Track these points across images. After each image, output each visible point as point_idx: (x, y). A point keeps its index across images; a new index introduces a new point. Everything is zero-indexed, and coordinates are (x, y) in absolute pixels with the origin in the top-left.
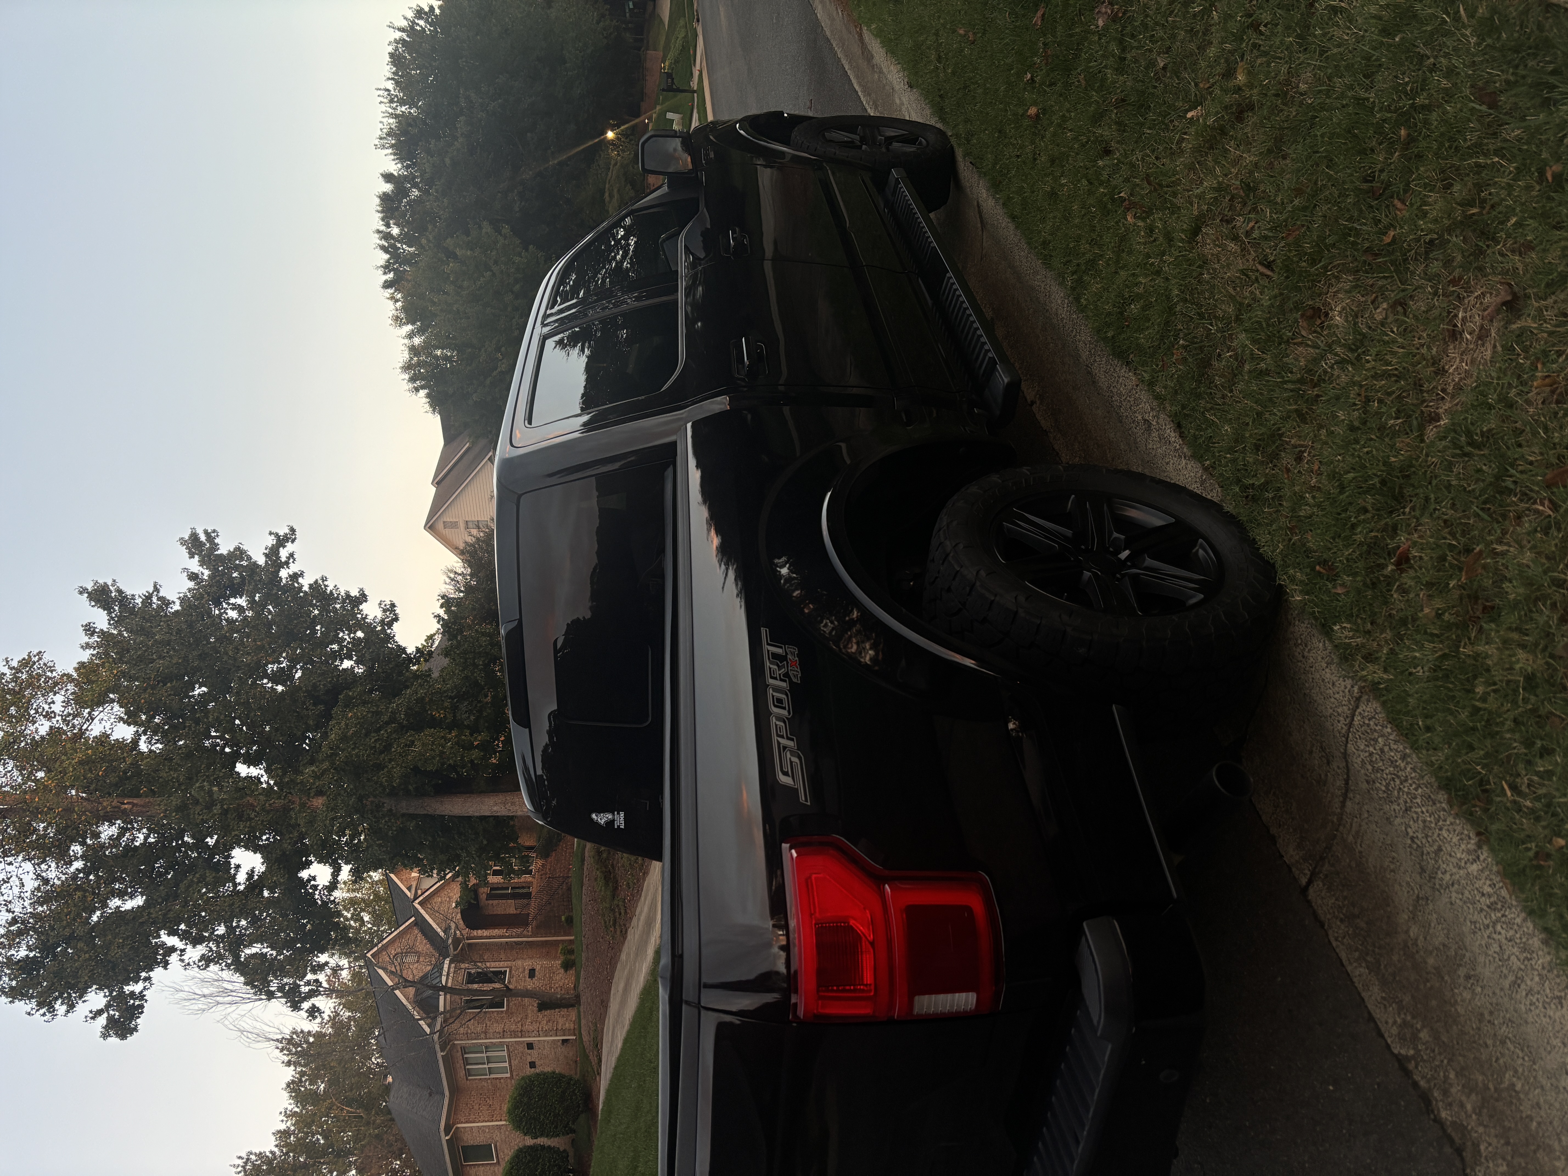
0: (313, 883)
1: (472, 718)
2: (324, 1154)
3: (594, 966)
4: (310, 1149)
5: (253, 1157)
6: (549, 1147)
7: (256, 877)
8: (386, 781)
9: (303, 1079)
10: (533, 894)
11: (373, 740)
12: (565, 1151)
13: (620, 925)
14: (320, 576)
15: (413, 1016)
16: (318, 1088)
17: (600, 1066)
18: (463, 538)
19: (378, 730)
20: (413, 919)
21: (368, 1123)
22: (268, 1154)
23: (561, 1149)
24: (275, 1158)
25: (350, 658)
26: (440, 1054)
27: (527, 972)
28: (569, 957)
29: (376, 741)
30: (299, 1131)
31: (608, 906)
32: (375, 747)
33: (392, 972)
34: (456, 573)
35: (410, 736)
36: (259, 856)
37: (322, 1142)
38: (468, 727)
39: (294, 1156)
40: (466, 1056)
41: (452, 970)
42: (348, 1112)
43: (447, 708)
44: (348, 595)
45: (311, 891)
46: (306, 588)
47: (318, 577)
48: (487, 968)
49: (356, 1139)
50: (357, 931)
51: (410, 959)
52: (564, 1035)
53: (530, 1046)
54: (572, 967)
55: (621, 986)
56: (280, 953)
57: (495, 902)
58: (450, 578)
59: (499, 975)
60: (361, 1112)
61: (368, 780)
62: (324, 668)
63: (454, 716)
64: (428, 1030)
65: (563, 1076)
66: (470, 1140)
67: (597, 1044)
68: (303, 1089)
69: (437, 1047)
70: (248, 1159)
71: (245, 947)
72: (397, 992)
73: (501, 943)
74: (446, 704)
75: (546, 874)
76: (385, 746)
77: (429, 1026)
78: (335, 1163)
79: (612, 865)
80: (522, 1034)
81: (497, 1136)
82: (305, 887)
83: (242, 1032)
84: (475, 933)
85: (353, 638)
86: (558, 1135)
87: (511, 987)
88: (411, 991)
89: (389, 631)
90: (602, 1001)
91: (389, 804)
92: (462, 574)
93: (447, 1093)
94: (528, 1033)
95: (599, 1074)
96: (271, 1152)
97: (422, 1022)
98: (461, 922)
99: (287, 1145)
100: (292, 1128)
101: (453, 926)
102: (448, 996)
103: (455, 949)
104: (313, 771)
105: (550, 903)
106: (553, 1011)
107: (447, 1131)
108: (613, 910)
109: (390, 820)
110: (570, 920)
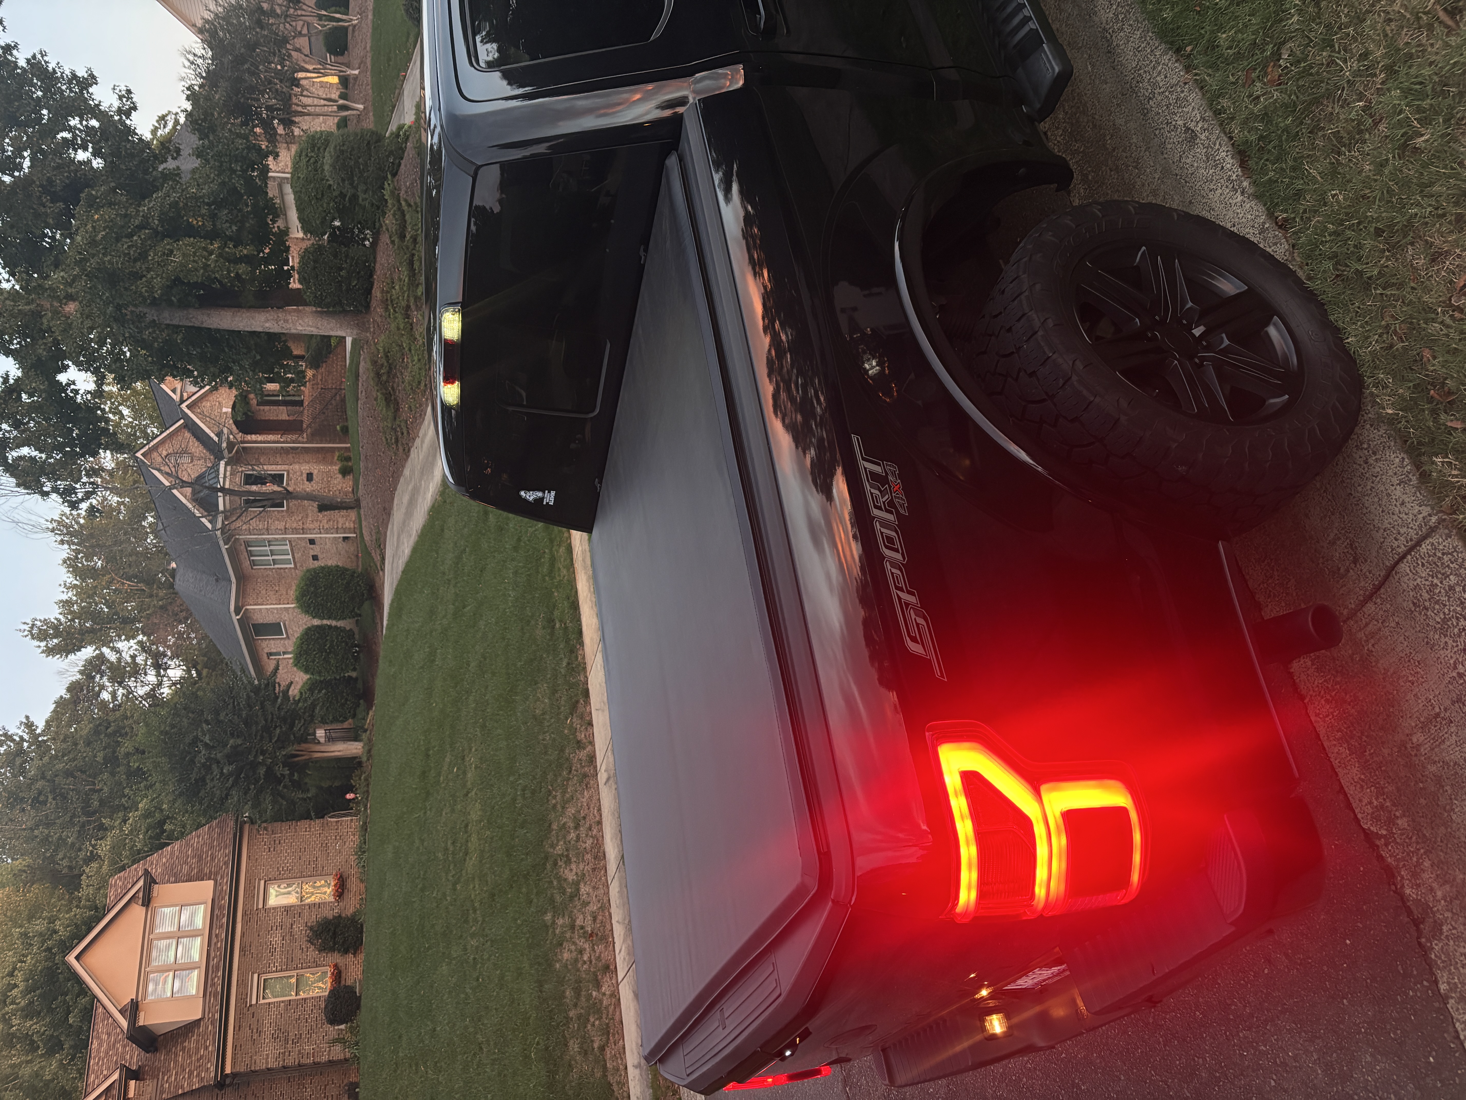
0: (72, 387)
1: (234, 228)
2: (111, 620)
3: (374, 476)
4: (96, 616)
5: (38, 623)
6: (336, 627)
7: (12, 381)
8: (146, 291)
9: (79, 556)
10: (306, 403)
11: (125, 246)
12: (351, 630)
13: (403, 444)
14: (38, 49)
15: (193, 514)
16: (96, 564)
17: (384, 564)
18: (202, 14)
19: (130, 236)
20: (182, 421)
21: (151, 596)
22: (53, 620)
23: (348, 629)
24: (61, 624)
25: (85, 149)
26: (224, 548)
27: (305, 476)
28: (345, 463)
29: (129, 247)
30: (82, 601)
31: (390, 425)
32: (129, 254)
33: (167, 474)
34: (195, 55)
35: (168, 244)
36: (11, 359)
37: (106, 610)
38: (231, 239)
39: (80, 623)
40: (249, 549)
41: (228, 473)
42: (129, 585)
43: (204, 215)
44: (74, 76)
45: (72, 395)
46: (22, 63)
47: (36, 51)
48: (265, 471)
49: (141, 609)
50: (117, 425)
51: (185, 460)
52: (345, 533)
53: (312, 542)
54: (349, 473)
55: (406, 499)
56: (49, 457)
57: (267, 408)
58: (189, 60)
59: (278, 479)
60: (142, 586)
61: (126, 289)
62: (57, 160)
63: (214, 225)
64: (209, 526)
65: (347, 570)
66: (259, 619)
67: (380, 545)
68: (80, 565)
69: (221, 543)
70: (33, 625)
71: (11, 449)
72: (175, 492)
73: (277, 448)
74: (203, 211)
75: (318, 384)
76: (139, 254)
77: (210, 522)
78: (123, 629)
80: (304, 531)
81: (286, 617)
82: (65, 391)
83: (17, 523)
84: (249, 437)
85: (87, 126)
86: (345, 619)
87: (290, 489)
88: (188, 491)
89: (128, 122)
90: (385, 509)
91: (151, 314)
92: (202, 57)
93: (233, 579)
94: (311, 531)
95: (383, 570)
96: (56, 619)
97: (203, 520)
98: (234, 427)
99: (71, 612)
100: (74, 598)
101: (225, 431)
102: (227, 498)
103: (230, 452)
104: (63, 277)
105: (324, 413)
106: (332, 512)
107: (237, 611)
108: (395, 430)
109: (154, 332)
110: (345, 430)
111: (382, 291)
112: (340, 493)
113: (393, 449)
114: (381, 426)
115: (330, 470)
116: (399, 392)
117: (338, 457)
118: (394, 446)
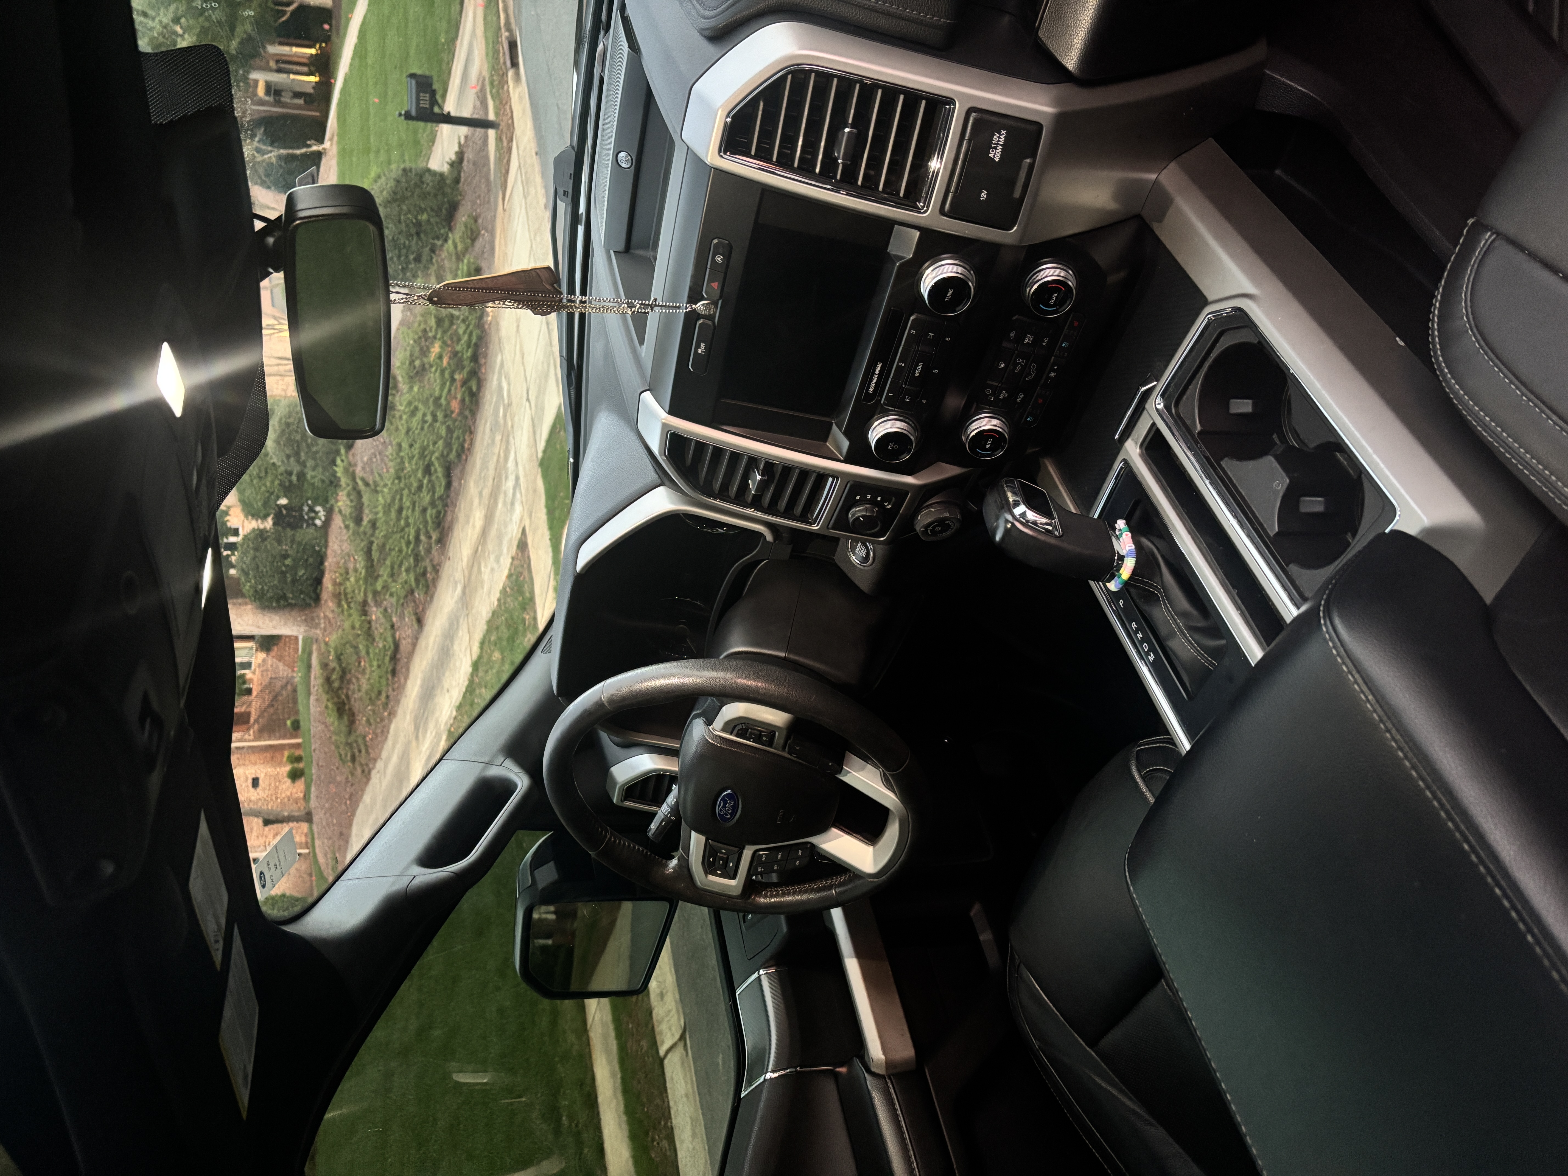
111: (335, 583)
112: (289, 800)
113: (349, 767)
114: (334, 738)
115: (278, 773)
116: (355, 701)
117: (288, 757)
118: (350, 764)
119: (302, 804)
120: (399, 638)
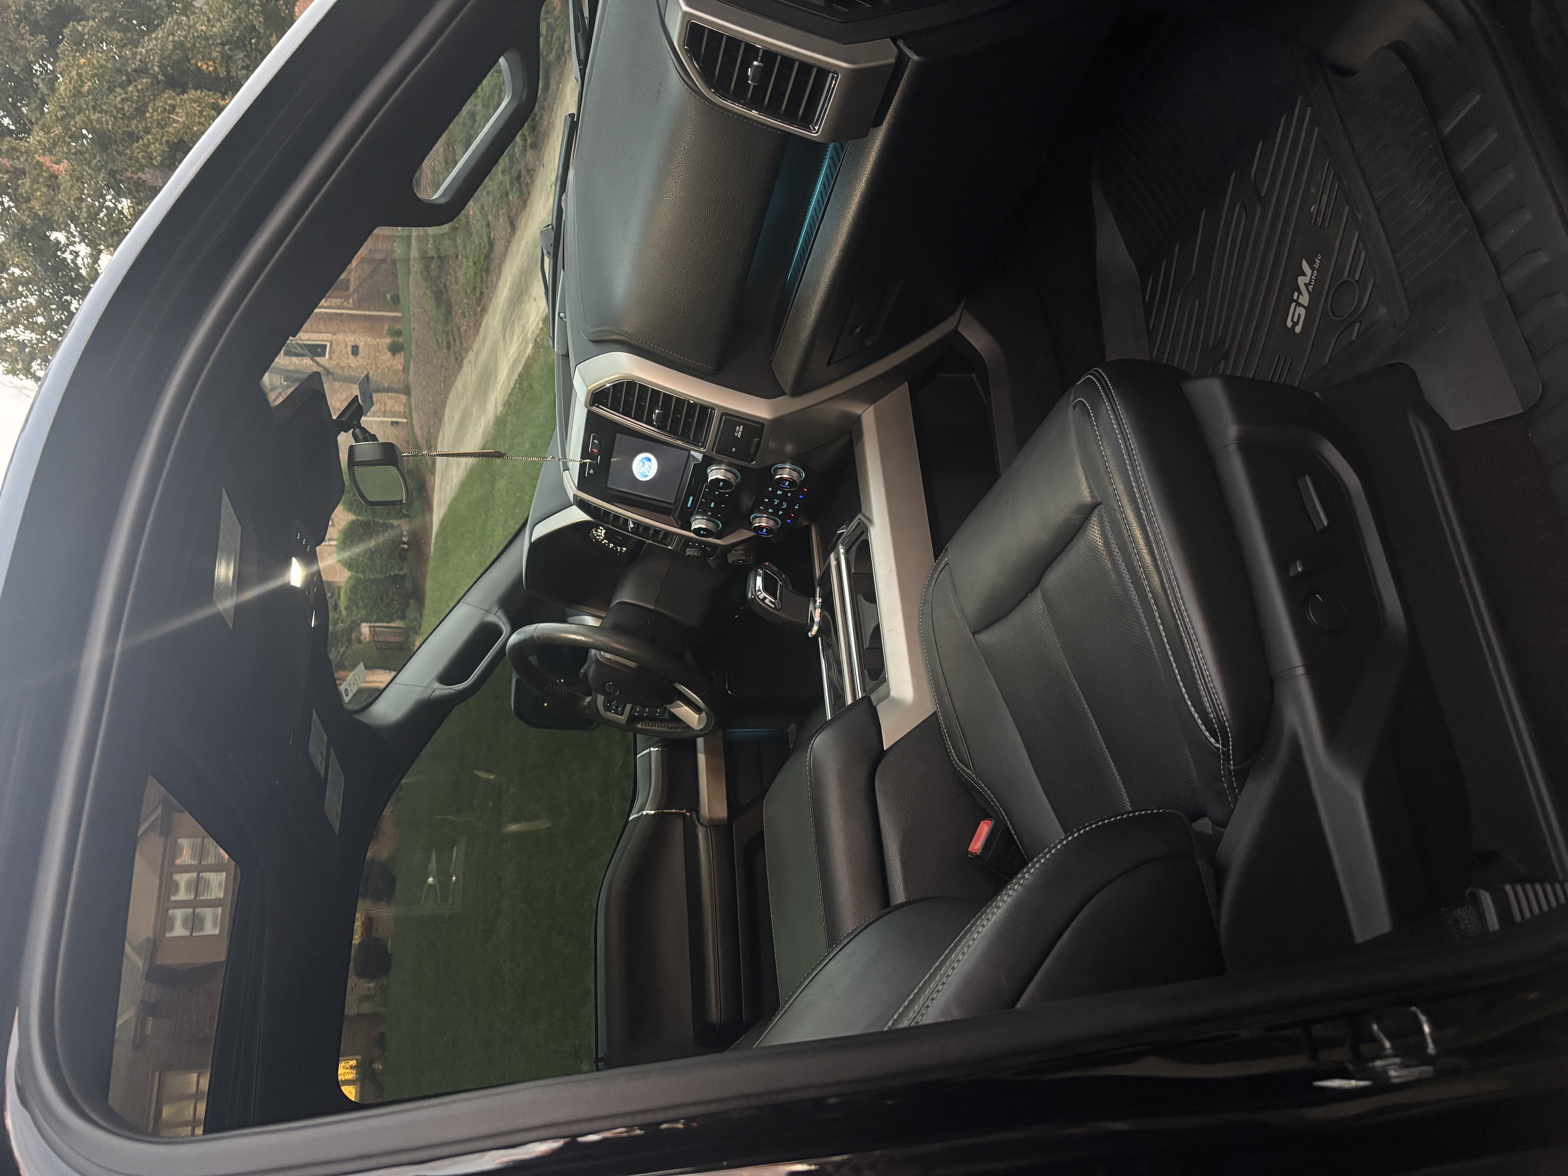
8: (143, 157)
19: (125, 85)
27: (350, 348)
29: (123, 100)
35: (170, 98)
48: (306, 341)
54: (400, 351)
59: (318, 350)
79: (445, 286)
105: (373, 277)
106: (380, 394)
108: (446, 332)
110: (396, 300)
112: (389, 371)
113: (445, 353)
114: (432, 324)
115: (378, 344)
116: (452, 292)
117: (388, 330)
118: (445, 350)
119: (402, 376)
120: (494, 238)
